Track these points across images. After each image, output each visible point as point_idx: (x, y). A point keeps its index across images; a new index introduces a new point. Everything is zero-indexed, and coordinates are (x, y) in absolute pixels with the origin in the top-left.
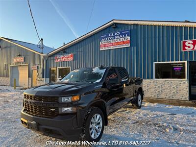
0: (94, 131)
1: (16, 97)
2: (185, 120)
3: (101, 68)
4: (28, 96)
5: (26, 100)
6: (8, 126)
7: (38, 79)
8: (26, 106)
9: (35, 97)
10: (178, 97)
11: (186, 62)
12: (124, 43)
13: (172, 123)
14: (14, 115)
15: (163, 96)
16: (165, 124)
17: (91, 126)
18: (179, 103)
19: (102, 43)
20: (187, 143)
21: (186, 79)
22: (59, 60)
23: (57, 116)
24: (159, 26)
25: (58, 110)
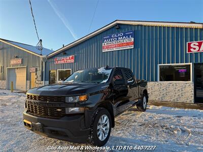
0: (102, 132)
1: (14, 100)
2: (191, 122)
3: (107, 68)
4: (31, 96)
5: (30, 100)
6: (9, 129)
7: (37, 82)
8: (29, 107)
9: (39, 97)
10: (182, 100)
11: (191, 64)
12: (127, 44)
13: (179, 126)
14: (13, 118)
15: (167, 99)
16: (172, 126)
17: (98, 127)
18: (184, 105)
19: (104, 44)
20: (197, 145)
21: (191, 81)
22: (59, 62)
23: (63, 116)
24: (164, 27)
25: (65, 110)
